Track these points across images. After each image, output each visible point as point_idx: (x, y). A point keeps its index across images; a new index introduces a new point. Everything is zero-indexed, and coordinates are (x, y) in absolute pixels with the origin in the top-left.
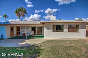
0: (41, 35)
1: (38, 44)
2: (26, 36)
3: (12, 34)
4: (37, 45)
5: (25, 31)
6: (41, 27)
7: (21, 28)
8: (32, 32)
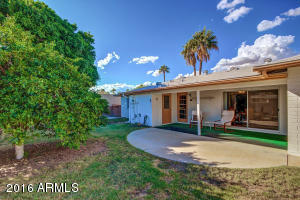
0: (276, 128)
1: (226, 170)
2: (199, 125)
3: (166, 116)
4: (224, 175)
5: (196, 109)
6: (276, 92)
7: (189, 98)
8: (225, 113)
